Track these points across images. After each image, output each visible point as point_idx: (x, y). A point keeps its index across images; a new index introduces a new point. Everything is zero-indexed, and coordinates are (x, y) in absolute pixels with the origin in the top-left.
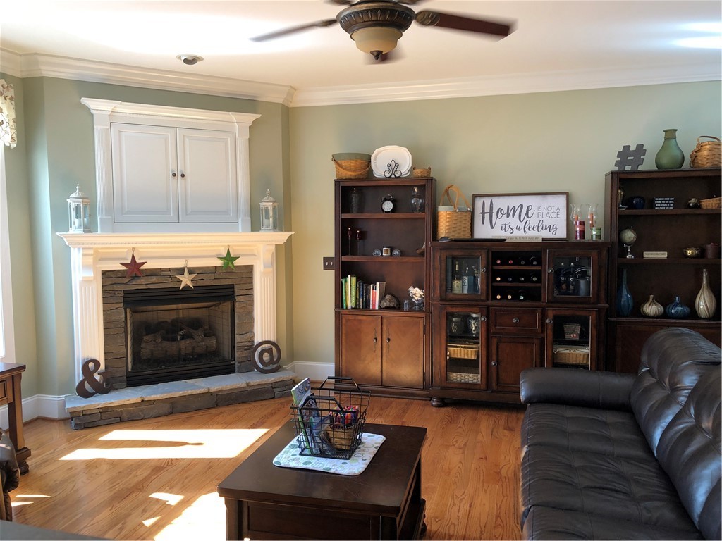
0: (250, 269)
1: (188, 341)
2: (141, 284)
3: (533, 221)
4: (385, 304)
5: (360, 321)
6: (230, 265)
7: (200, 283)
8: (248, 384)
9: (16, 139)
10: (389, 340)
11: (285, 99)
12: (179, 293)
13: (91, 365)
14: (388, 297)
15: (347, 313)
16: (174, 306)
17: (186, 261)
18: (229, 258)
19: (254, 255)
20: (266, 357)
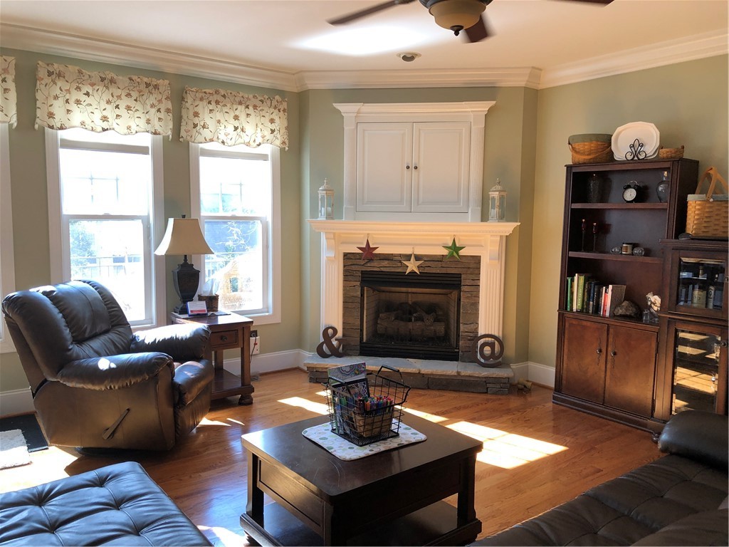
0: (477, 260)
1: (419, 323)
2: (375, 266)
4: (620, 311)
5: (584, 327)
6: (455, 254)
7: (427, 270)
8: (458, 373)
9: (287, 143)
10: (615, 354)
11: (528, 81)
12: (405, 277)
13: (330, 331)
14: (625, 303)
15: (571, 316)
16: (404, 289)
17: (413, 248)
18: (455, 248)
19: (482, 246)
20: (487, 350)
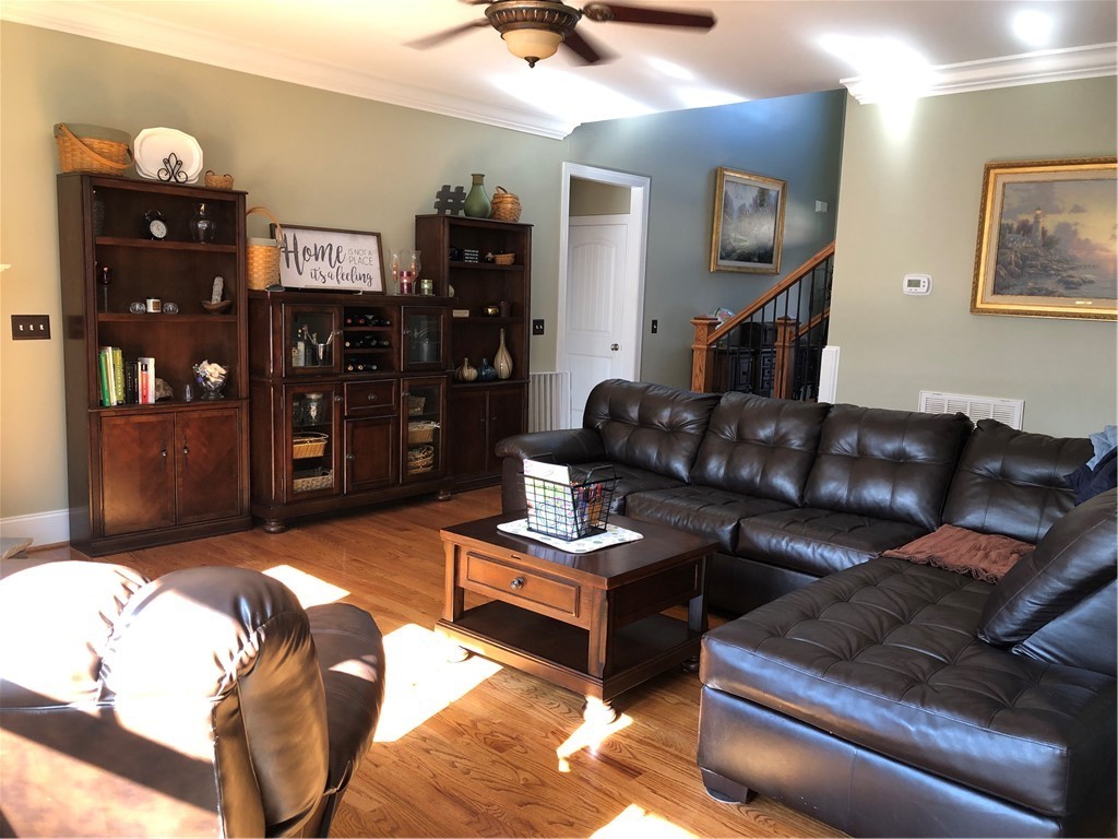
3: (346, 268)
4: (166, 394)
10: (187, 449)
15: (113, 413)
